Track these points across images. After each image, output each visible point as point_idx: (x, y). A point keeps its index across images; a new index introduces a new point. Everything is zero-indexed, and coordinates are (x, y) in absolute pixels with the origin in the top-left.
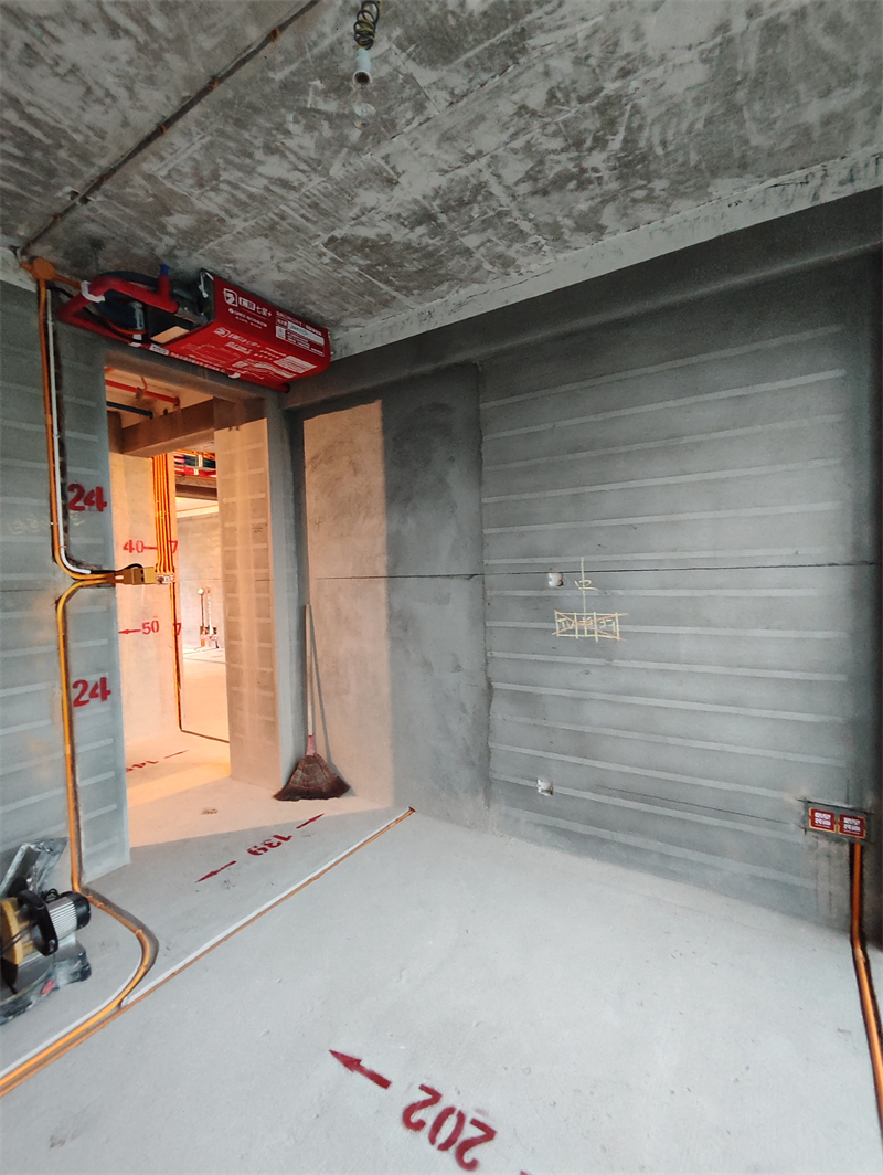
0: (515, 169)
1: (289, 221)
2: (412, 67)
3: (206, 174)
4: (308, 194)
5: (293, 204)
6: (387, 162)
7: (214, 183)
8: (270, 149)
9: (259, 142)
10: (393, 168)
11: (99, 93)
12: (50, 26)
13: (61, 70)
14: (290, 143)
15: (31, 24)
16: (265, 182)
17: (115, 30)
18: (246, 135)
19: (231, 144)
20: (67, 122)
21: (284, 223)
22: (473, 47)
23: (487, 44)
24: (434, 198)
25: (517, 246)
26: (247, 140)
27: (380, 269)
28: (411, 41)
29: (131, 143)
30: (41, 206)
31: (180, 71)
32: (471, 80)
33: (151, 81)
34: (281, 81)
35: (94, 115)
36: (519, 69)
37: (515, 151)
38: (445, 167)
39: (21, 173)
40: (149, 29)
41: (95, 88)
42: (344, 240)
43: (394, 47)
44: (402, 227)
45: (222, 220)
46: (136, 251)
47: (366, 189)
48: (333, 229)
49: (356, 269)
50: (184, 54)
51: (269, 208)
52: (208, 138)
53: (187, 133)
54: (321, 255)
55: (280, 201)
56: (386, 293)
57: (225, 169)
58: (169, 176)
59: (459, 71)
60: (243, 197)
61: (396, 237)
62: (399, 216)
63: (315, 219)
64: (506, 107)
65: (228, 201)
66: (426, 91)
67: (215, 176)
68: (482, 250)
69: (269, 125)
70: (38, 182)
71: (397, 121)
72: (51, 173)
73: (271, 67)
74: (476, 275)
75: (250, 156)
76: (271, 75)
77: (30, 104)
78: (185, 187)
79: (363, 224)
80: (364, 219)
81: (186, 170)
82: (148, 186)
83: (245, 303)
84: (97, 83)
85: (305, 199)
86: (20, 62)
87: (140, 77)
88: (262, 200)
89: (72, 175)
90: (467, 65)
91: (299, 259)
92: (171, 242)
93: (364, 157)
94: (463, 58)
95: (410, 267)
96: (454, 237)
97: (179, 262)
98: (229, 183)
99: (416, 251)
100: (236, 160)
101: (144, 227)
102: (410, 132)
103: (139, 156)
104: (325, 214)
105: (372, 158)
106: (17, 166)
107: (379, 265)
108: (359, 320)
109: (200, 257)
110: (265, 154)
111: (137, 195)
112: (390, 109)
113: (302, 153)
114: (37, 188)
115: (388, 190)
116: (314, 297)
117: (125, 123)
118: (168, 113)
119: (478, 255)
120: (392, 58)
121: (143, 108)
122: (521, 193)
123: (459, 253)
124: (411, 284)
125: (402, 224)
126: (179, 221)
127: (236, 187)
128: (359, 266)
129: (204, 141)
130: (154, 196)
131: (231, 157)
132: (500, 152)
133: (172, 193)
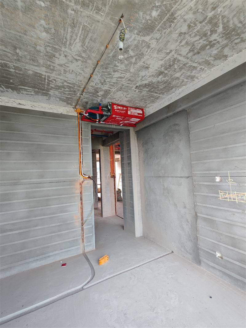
0: (185, 51)
1: (125, 85)
2: (143, 38)
3: (103, 82)
4: (127, 78)
5: (124, 81)
6: (145, 63)
7: (105, 83)
8: (114, 71)
9: (112, 71)
10: (147, 64)
11: (78, 73)
12: (66, 65)
13: (71, 72)
14: (118, 68)
15: (64, 66)
16: (116, 79)
17: (77, 60)
18: (108, 70)
19: (106, 73)
20: (75, 81)
21: (123, 86)
22: (159, 25)
23: (162, 22)
24: (161, 68)
25: (194, 72)
26: (109, 71)
27: (152, 90)
28: (140, 32)
29: (87, 81)
30: (75, 98)
31: (91, 63)
32: (161, 33)
33: (86, 67)
34: (112, 56)
35: (79, 78)
36: (175, 24)
37: (183, 46)
38: (162, 58)
39: (70, 93)
40: (83, 57)
41: (77, 73)
42: (140, 86)
43: (136, 35)
44: (155, 78)
45: (109, 90)
46: (94, 102)
47: (141, 72)
48: (136, 84)
49: (146, 92)
50: (90, 59)
51: (119, 84)
52: (101, 74)
53: (96, 75)
54: (135, 91)
55: (121, 82)
56: (156, 96)
57: (106, 79)
58: (96, 85)
59: (156, 33)
60: (112, 84)
61: (154, 81)
62: (153, 75)
63: (131, 83)
64: (175, 35)
65: (109, 86)
66: (149, 42)
67: (105, 81)
68: (182, 76)
69: (112, 66)
70: (73, 94)
71: (143, 53)
72: (75, 92)
73: (109, 54)
74: (183, 83)
75: (111, 74)
76: (109, 55)
77: (68, 80)
78: (99, 86)
79: (143, 80)
80: (143, 79)
81: (99, 82)
82: (93, 88)
83: (119, 108)
84: (77, 72)
85: (126, 79)
86: (64, 73)
87: (84, 67)
88: (117, 83)
89: (78, 91)
90: (158, 30)
91: (130, 94)
92: (101, 98)
93: (138, 64)
94: (157, 29)
95: (161, 87)
96: (172, 76)
97: (103, 102)
98: (108, 82)
99: (162, 82)
100: (108, 76)
101: (94, 97)
102: (148, 54)
103: (89, 83)
104: (132, 81)
105: (140, 63)
106: (69, 92)
107: (152, 89)
108: (151, 104)
109: (107, 100)
110: (114, 73)
111: (91, 91)
112: (141, 50)
113: (122, 69)
114: (74, 95)
115: (147, 70)
116: (137, 102)
117: (84, 77)
118: (91, 72)
119: (181, 78)
120: (137, 38)
121: (87, 73)
122: (190, 56)
123: (175, 79)
124: (163, 92)
125: (154, 77)
126: (101, 93)
127: (110, 82)
128: (146, 91)
129: (100, 75)
130: (94, 90)
131: (107, 76)
132: (178, 48)
133: (97, 88)
